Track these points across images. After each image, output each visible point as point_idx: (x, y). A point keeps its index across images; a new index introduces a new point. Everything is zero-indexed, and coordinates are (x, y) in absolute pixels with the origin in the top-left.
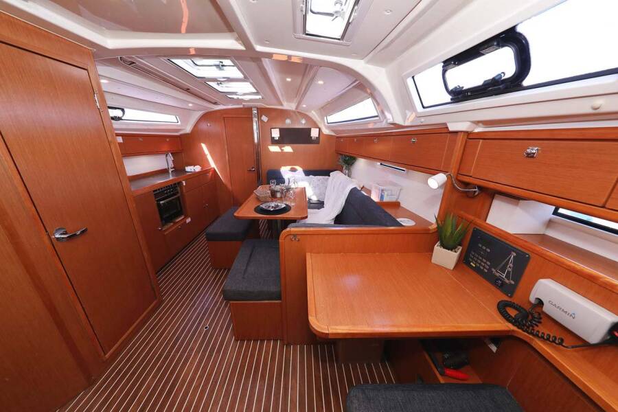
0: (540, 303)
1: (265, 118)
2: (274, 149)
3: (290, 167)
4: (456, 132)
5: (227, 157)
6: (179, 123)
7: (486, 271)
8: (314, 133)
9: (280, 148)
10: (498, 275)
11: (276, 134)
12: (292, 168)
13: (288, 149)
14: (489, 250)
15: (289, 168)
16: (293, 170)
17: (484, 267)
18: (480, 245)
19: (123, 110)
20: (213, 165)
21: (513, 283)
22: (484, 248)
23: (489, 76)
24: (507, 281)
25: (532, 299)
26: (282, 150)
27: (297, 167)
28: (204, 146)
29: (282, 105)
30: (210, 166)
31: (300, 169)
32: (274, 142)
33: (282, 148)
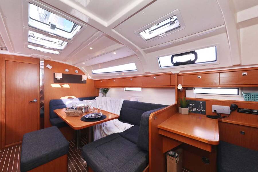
0: (215, 111)
1: (49, 67)
3: (68, 97)
4: (175, 74)
7: (195, 111)
8: (84, 78)
9: (61, 85)
10: (199, 110)
11: (59, 76)
13: (66, 86)
14: (193, 105)
16: (70, 99)
17: (194, 110)
18: (190, 104)
21: (204, 110)
22: (192, 105)
23: (189, 60)
24: (203, 111)
25: (213, 111)
26: (62, 87)
27: (73, 97)
31: (75, 98)
32: (56, 81)
33: (62, 85)
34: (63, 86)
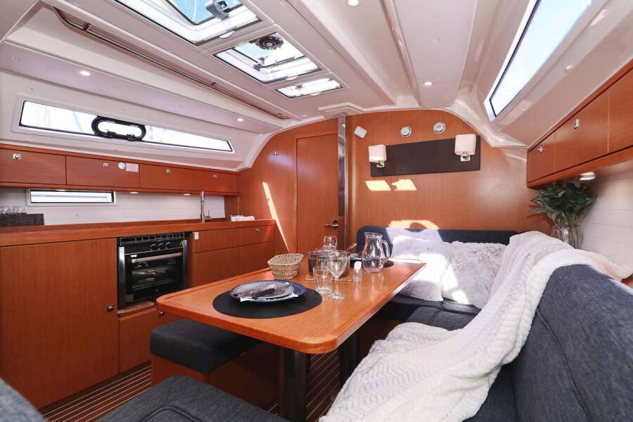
1: (360, 132)
2: (378, 185)
3: (410, 222)
5: (295, 202)
6: (233, 152)
9: (389, 183)
11: (377, 154)
12: (413, 225)
13: (405, 185)
15: (407, 223)
16: (416, 229)
19: (142, 127)
20: (274, 216)
26: (393, 188)
27: (426, 223)
28: (266, 186)
29: (391, 103)
30: (271, 217)
31: (431, 227)
32: (378, 172)
33: (394, 184)
34: (395, 187)
